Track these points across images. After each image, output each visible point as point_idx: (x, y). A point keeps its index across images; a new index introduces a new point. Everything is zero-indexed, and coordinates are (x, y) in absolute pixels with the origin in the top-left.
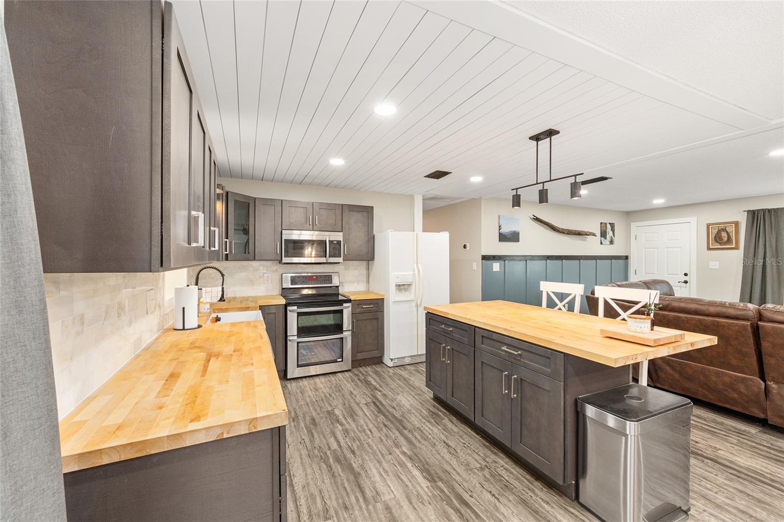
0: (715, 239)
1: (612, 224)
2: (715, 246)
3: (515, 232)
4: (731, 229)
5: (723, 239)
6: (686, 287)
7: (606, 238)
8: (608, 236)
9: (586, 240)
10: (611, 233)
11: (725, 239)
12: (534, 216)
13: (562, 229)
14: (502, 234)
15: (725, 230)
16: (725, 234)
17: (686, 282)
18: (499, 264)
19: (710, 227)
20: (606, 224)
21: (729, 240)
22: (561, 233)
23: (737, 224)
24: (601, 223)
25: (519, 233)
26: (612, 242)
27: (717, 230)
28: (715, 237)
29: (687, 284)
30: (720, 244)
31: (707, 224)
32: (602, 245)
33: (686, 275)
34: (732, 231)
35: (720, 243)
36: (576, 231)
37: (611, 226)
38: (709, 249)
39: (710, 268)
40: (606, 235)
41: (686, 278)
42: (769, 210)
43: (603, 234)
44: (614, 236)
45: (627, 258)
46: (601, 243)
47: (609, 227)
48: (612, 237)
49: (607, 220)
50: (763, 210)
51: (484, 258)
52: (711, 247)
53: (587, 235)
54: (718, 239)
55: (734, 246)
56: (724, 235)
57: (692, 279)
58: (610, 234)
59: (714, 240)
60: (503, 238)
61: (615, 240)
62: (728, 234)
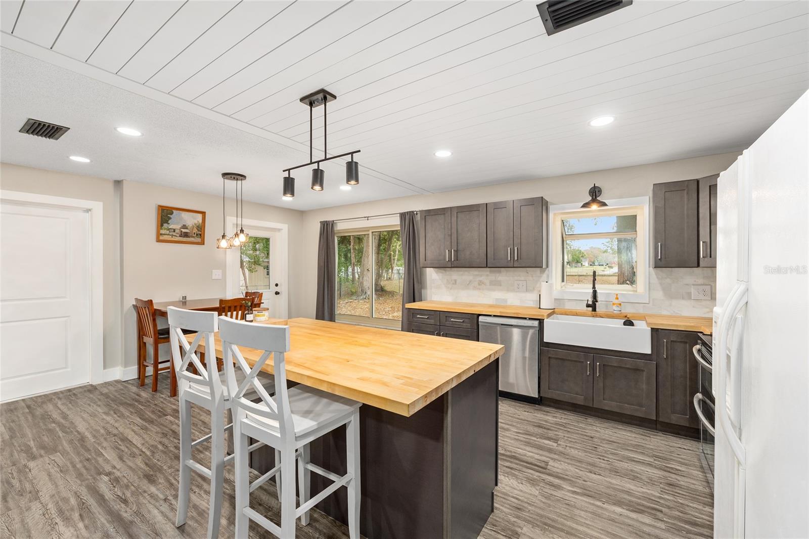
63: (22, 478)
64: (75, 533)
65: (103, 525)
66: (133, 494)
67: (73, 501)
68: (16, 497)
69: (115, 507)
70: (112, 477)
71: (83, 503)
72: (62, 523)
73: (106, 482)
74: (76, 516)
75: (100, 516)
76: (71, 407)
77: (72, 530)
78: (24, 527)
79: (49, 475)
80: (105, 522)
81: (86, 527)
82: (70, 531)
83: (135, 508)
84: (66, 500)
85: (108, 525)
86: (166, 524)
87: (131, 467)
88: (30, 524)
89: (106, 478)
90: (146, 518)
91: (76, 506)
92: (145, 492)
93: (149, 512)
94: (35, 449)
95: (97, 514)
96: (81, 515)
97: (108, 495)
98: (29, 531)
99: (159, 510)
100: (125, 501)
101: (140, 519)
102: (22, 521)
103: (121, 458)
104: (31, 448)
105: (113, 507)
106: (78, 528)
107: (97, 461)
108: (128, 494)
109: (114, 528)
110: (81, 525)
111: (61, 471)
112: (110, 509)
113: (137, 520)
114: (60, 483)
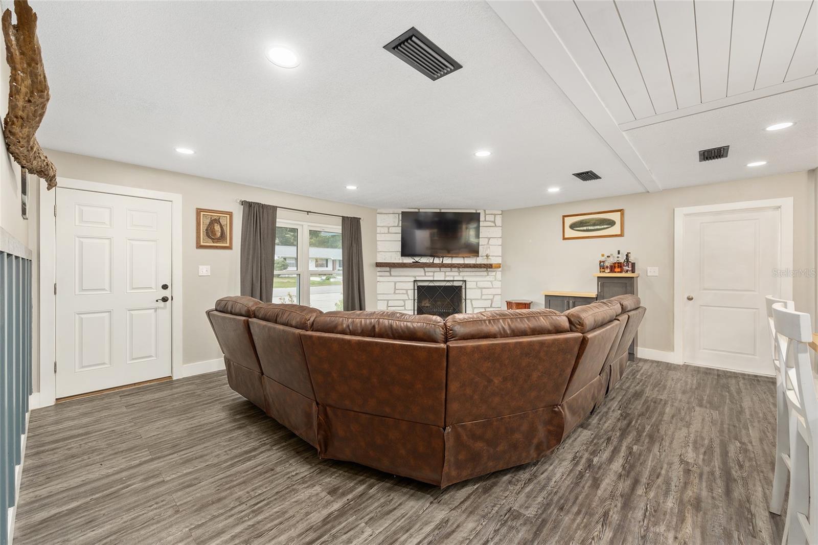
0: (207, 233)
2: (207, 242)
4: (225, 222)
5: (216, 234)
6: (165, 307)
11: (219, 234)
15: (217, 221)
16: (219, 227)
17: (165, 300)
19: (202, 213)
21: (223, 237)
23: (231, 216)
27: (208, 221)
28: (206, 230)
29: (167, 302)
30: (214, 240)
31: (197, 209)
33: (165, 287)
34: (227, 224)
35: (212, 239)
38: (199, 246)
39: (201, 274)
41: (166, 293)
42: (262, 206)
52: (202, 244)
54: (210, 233)
55: (228, 245)
56: (217, 228)
59: (205, 234)
62: (221, 227)
63: (688, 413)
65: (714, 467)
66: (751, 466)
67: (706, 442)
68: (678, 420)
69: (731, 464)
70: (744, 447)
71: (712, 447)
73: (736, 447)
74: (702, 450)
75: (716, 461)
76: (749, 388)
79: (703, 420)
80: (717, 466)
81: (703, 460)
83: (745, 475)
84: (703, 439)
85: (717, 469)
86: (762, 502)
87: (765, 451)
88: (676, 437)
89: (738, 444)
90: (748, 486)
91: (706, 445)
92: (762, 472)
93: (754, 485)
94: (705, 401)
95: (716, 459)
96: (705, 452)
97: (732, 454)
98: (673, 439)
99: (763, 490)
100: (741, 467)
101: (743, 483)
102: (674, 432)
103: (761, 440)
104: (703, 400)
105: (730, 463)
107: (740, 431)
108: (747, 464)
109: (720, 473)
110: (701, 457)
111: (712, 422)
112: (727, 463)
113: (740, 482)
114: (706, 428)
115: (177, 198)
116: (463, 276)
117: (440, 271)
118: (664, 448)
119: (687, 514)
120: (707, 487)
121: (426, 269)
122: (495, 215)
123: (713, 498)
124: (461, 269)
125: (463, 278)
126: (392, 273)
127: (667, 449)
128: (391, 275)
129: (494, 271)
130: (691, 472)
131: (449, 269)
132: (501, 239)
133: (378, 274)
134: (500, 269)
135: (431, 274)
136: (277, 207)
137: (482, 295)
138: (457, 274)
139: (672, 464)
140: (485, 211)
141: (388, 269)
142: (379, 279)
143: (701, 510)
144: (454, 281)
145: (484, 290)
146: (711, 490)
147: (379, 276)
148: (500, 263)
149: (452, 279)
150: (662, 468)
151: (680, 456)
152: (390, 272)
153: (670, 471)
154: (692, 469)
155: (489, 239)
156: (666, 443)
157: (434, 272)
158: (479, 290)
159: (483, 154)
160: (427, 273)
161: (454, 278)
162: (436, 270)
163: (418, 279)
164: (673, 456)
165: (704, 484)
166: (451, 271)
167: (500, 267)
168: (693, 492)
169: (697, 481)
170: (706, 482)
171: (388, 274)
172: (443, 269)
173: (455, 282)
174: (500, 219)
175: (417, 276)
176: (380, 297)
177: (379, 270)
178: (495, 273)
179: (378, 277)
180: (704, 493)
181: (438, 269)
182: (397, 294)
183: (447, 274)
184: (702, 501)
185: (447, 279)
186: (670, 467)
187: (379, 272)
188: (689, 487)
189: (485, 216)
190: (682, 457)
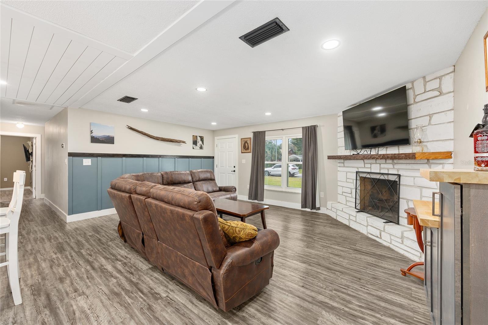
1: (202, 137)
3: (108, 136)
4: (249, 142)
6: (235, 174)
7: (196, 145)
8: (198, 144)
9: (180, 146)
10: (201, 142)
11: (247, 147)
12: (128, 126)
13: (157, 137)
14: (94, 137)
17: (234, 171)
18: (90, 159)
20: (197, 136)
22: (156, 139)
23: (250, 138)
24: (193, 136)
25: (114, 137)
26: (201, 148)
27: (244, 143)
31: (241, 139)
32: (194, 150)
33: (235, 167)
36: (168, 139)
37: (200, 138)
38: (242, 153)
39: (243, 163)
40: (197, 143)
42: (259, 132)
43: (195, 143)
44: (203, 144)
45: (213, 157)
46: (193, 148)
47: (199, 139)
48: (201, 145)
49: (198, 134)
50: (257, 132)
51: (70, 155)
52: (242, 151)
53: (177, 142)
55: (249, 151)
56: (246, 145)
57: (236, 169)
58: (199, 143)
60: (94, 140)
61: (204, 146)
62: (248, 144)
64: (78, 303)
69: (51, 319)
72: (86, 309)
74: (78, 314)
75: (63, 312)
77: (80, 305)
78: (107, 309)
80: (61, 308)
81: (72, 306)
82: (81, 304)
85: (60, 306)
88: (104, 310)
95: (64, 314)
96: (75, 314)
98: (104, 306)
101: (39, 309)
106: (76, 305)
109: (56, 304)
110: (75, 307)
112: (55, 318)
113: (42, 308)
115: (237, 136)
116: (398, 170)
117: (376, 163)
118: (101, 293)
119: (64, 274)
120: (61, 290)
121: (366, 161)
122: (440, 78)
123: (55, 288)
124: (395, 161)
125: (398, 171)
126: (345, 164)
127: (98, 294)
128: (344, 166)
129: (440, 164)
130: (74, 291)
131: (383, 161)
132: (452, 111)
133: (339, 165)
134: (451, 161)
135: (369, 166)
136: (265, 131)
137: (421, 196)
138: (391, 166)
139: (87, 288)
140: (424, 78)
141: (342, 161)
142: (339, 169)
143: (59, 279)
144: (388, 174)
145: (424, 190)
146: (58, 291)
147: (339, 166)
148: (451, 149)
149: (386, 172)
150: (90, 281)
151: (87, 297)
152: (343, 163)
153: (85, 284)
154: (75, 293)
155: (430, 116)
156: (104, 298)
157: (371, 164)
158: (418, 190)
159: (202, 90)
160: (366, 165)
161: (388, 170)
162: (373, 162)
163: (360, 170)
164: (91, 293)
165: (63, 291)
166: (386, 163)
167: (451, 158)
168: (66, 283)
169: (68, 290)
170: (62, 293)
171: (342, 165)
172: (378, 161)
173: (390, 176)
174: (452, 80)
175: (360, 167)
176: (339, 184)
177: (339, 162)
178: (441, 166)
179: (338, 168)
180: (60, 286)
181: (374, 161)
182: (348, 182)
183: (382, 166)
184: (60, 282)
185: (382, 171)
186: (86, 285)
187: (339, 163)
188: (70, 284)
189: (425, 86)
190: (86, 297)
